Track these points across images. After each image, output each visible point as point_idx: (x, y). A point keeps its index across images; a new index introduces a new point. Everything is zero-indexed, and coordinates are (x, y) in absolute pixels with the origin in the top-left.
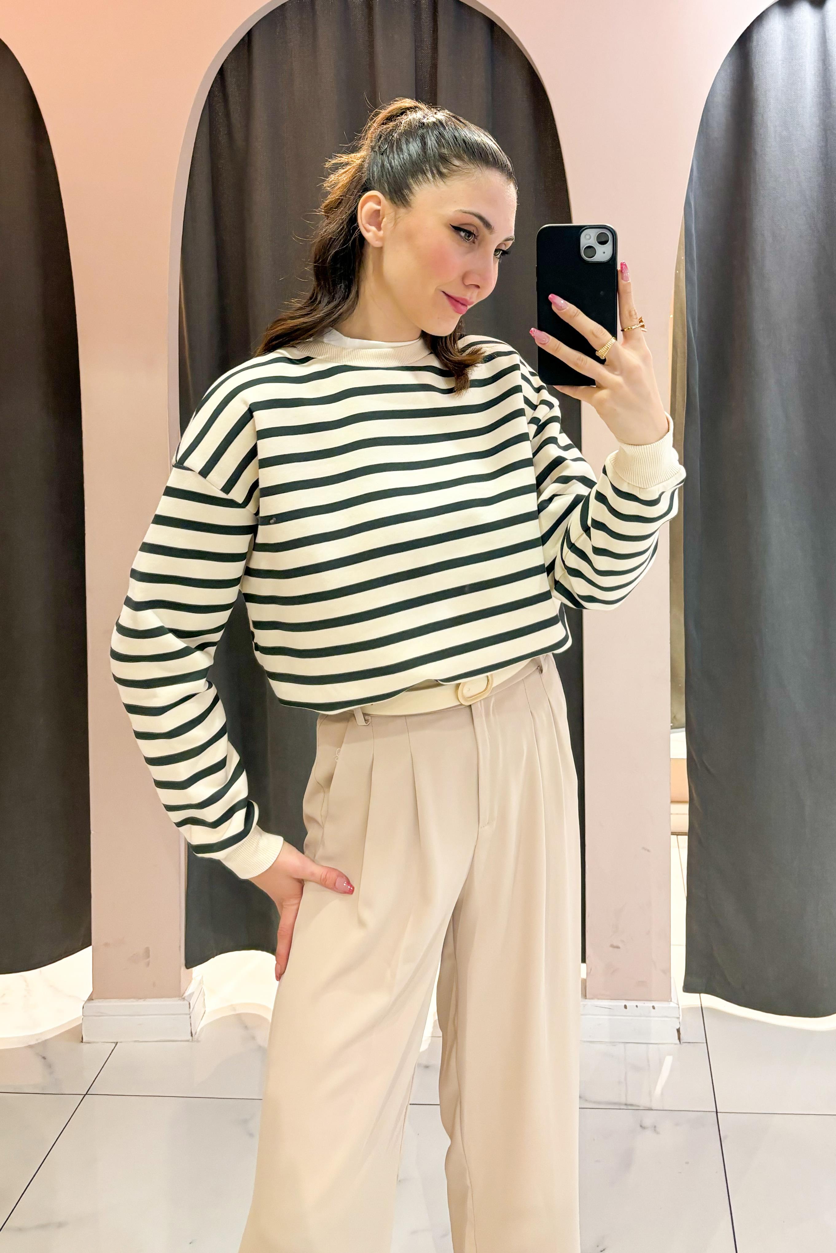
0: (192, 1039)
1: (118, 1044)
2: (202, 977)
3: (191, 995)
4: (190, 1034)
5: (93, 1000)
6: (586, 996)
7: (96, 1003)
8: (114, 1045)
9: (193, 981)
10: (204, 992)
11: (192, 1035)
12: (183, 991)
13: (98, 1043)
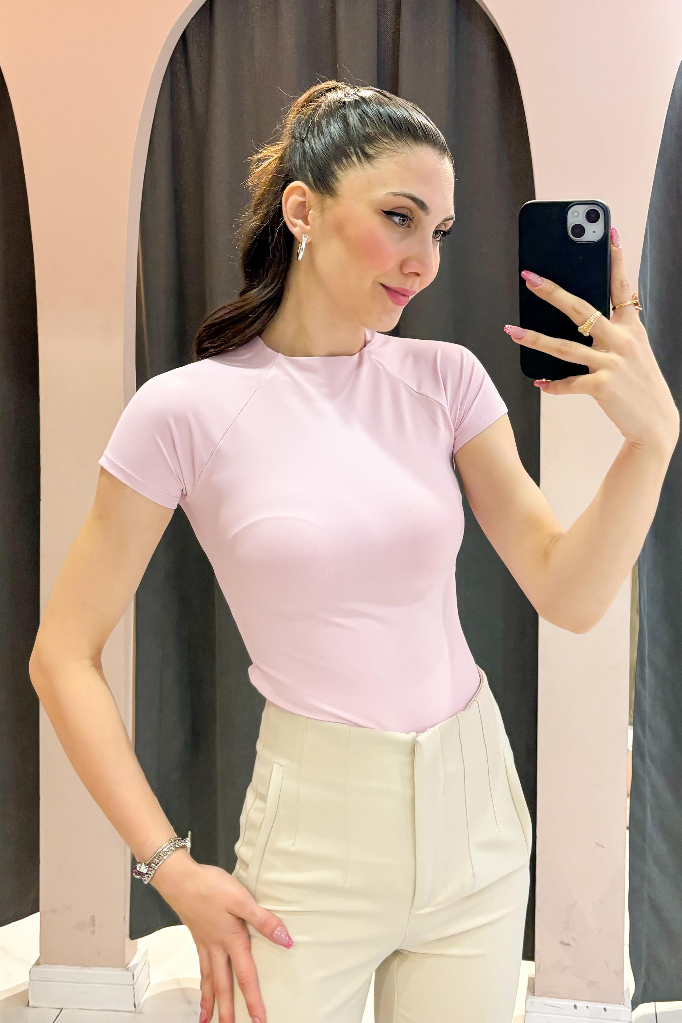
0: (135, 1010)
1: (63, 1010)
2: (147, 949)
3: (136, 966)
4: (133, 1006)
5: (39, 964)
6: (534, 993)
7: (42, 968)
8: (59, 1011)
9: (138, 953)
10: (148, 964)
11: (135, 1007)
12: (127, 961)
13: (43, 1008)
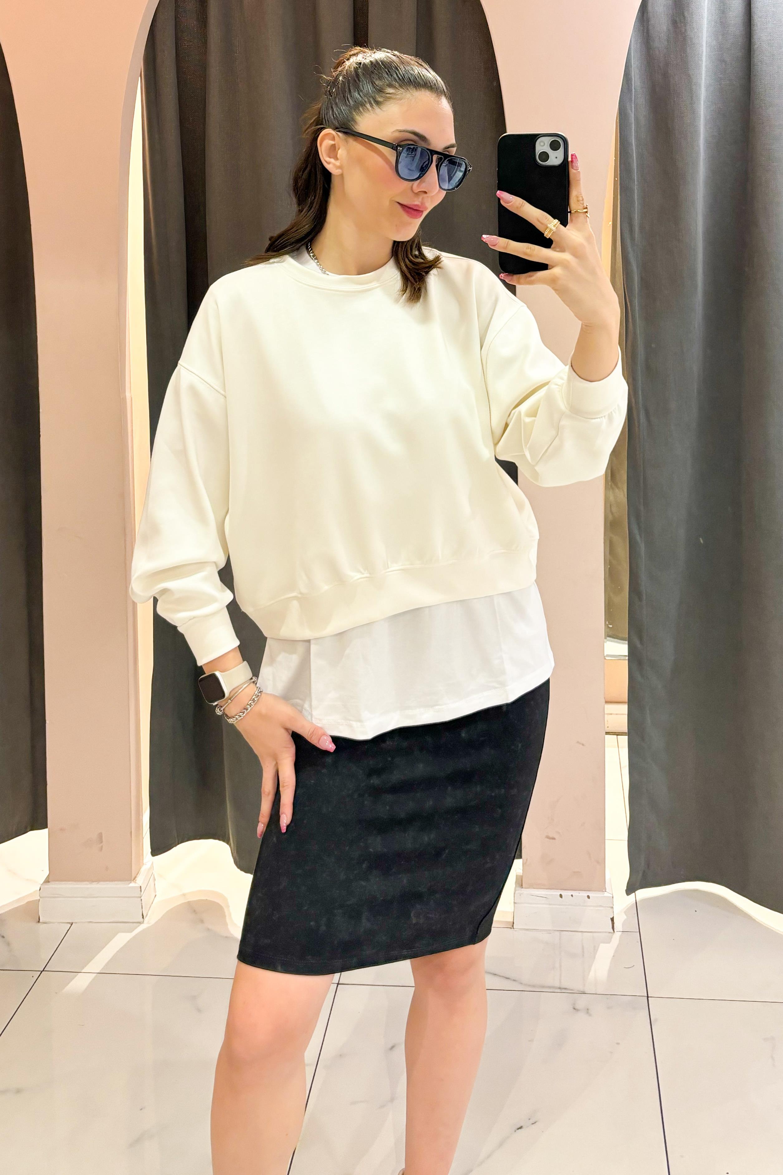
1: (73, 924)
3: (142, 879)
5: (49, 882)
6: (522, 886)
7: (52, 885)
8: (69, 925)
10: (154, 876)
11: (143, 918)
12: (134, 875)
13: (54, 923)
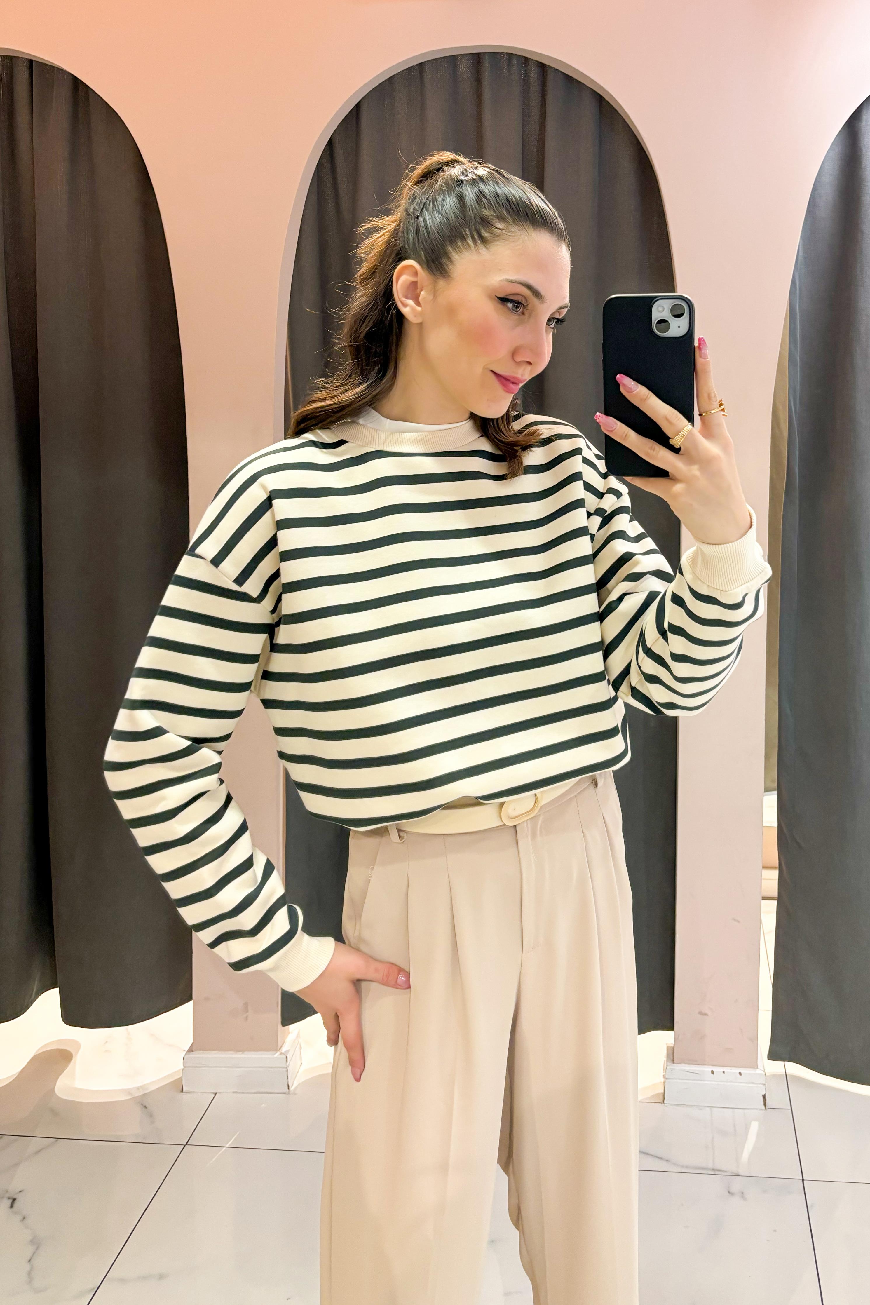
0: (289, 1091)
1: (216, 1095)
3: (288, 1049)
5: (193, 1051)
6: (673, 1061)
7: (196, 1054)
8: (213, 1096)
9: (290, 1036)
10: (300, 1045)
11: (288, 1088)
12: (279, 1045)
13: (197, 1093)
